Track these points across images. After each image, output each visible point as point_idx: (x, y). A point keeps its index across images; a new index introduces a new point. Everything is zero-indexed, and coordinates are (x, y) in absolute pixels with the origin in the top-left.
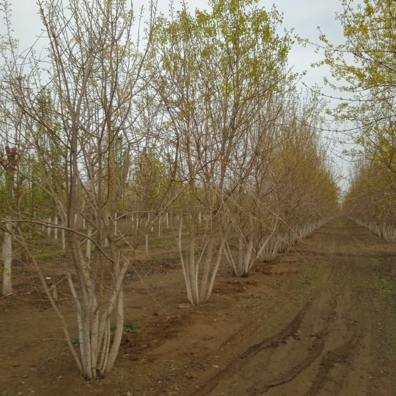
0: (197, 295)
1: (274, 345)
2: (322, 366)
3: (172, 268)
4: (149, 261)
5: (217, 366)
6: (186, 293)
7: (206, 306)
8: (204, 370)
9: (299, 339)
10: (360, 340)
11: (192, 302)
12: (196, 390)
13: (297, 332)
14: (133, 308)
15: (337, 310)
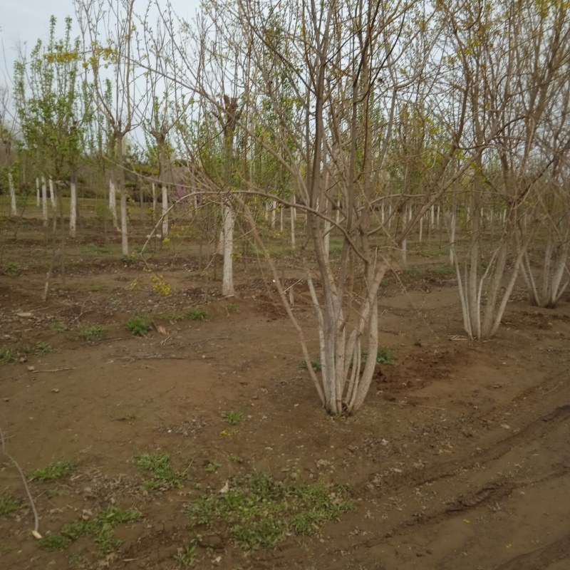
0: (479, 325)
3: (439, 285)
4: (406, 272)
5: (507, 427)
6: (462, 321)
7: (491, 343)
8: (488, 429)
11: (471, 334)
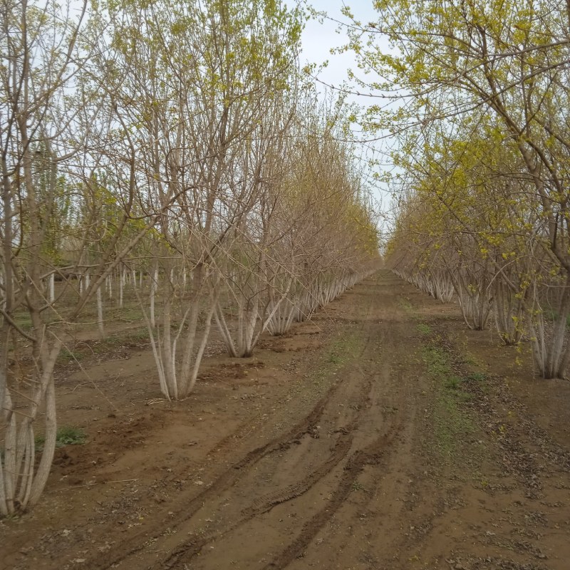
0: (176, 386)
1: (284, 447)
2: (347, 472)
3: (139, 349)
4: (104, 341)
5: (201, 483)
6: (159, 384)
7: (188, 399)
8: (181, 490)
9: (318, 438)
10: (399, 433)
11: (168, 395)
12: (169, 517)
13: (316, 428)
14: (78, 409)
15: (370, 396)
